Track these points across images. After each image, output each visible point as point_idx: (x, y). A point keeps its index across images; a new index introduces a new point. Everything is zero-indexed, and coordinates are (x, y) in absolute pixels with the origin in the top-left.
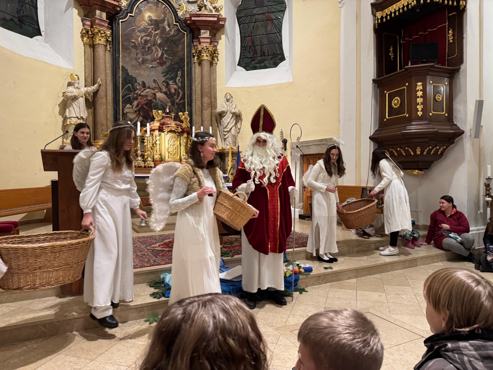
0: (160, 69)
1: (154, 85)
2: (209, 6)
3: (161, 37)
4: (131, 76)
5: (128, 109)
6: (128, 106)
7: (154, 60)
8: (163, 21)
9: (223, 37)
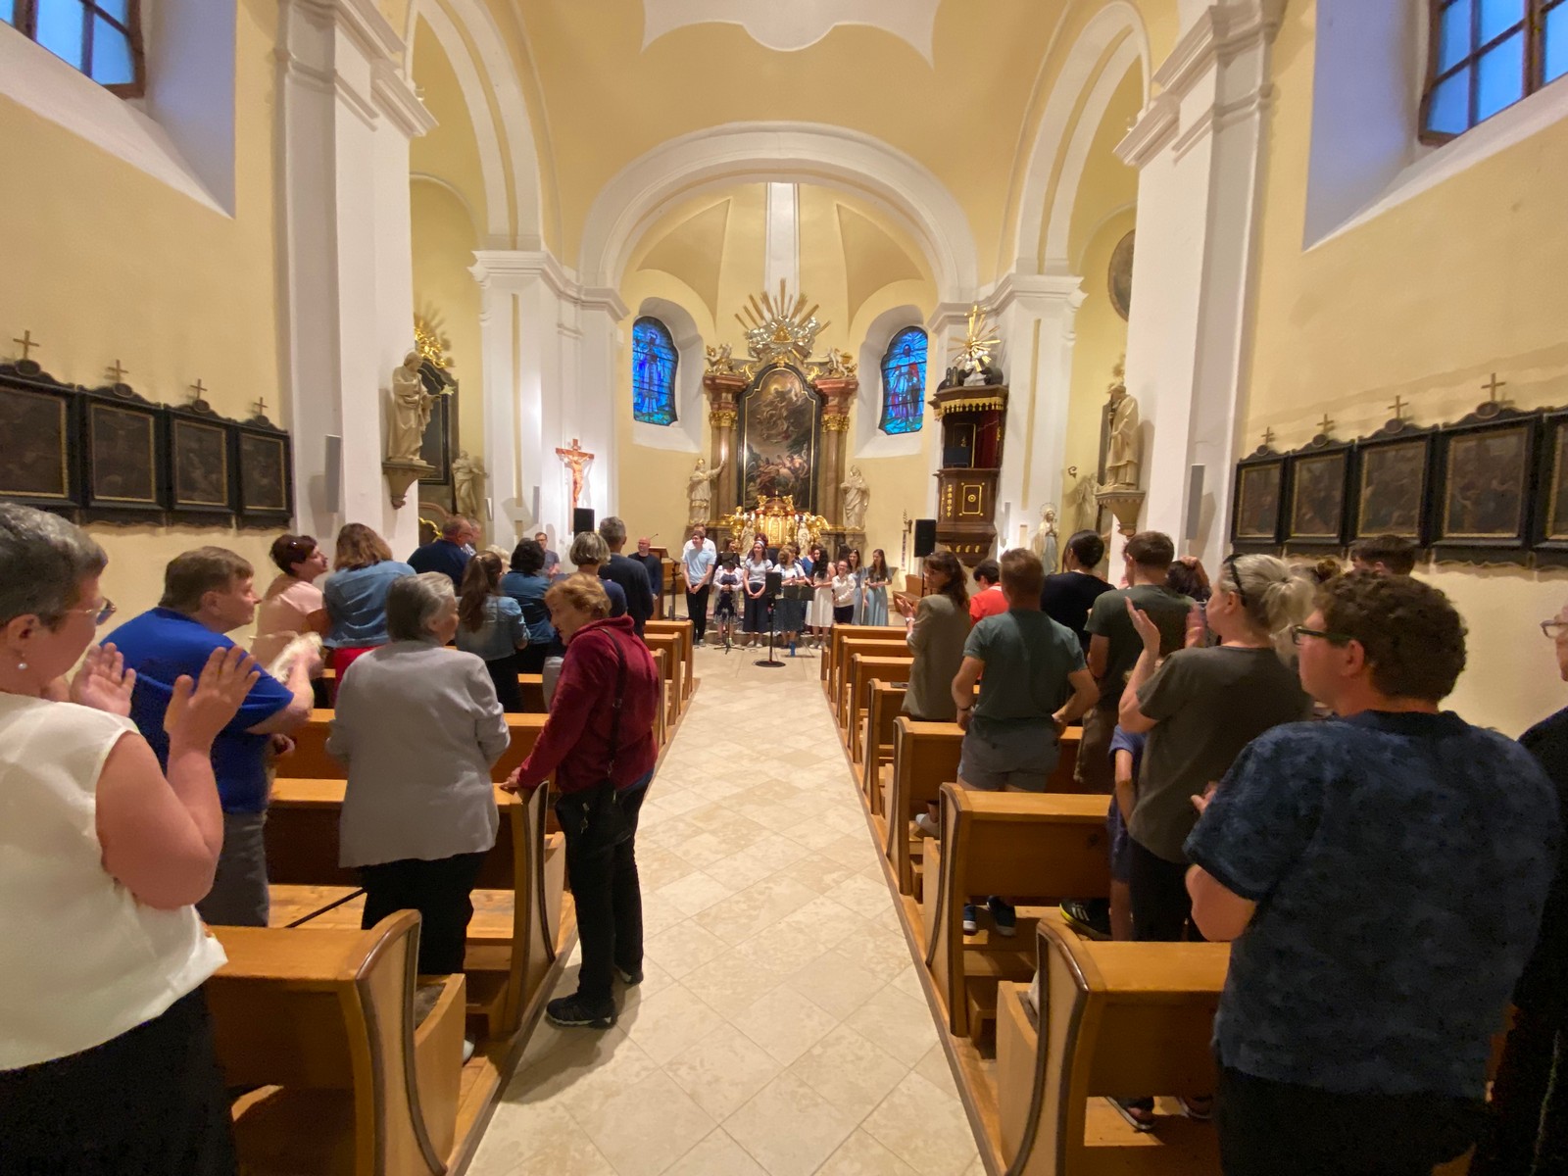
0: (786, 443)
1: (778, 461)
2: (841, 368)
3: (787, 409)
4: (755, 454)
5: (752, 487)
6: (752, 484)
7: (779, 434)
8: (790, 391)
9: (856, 401)
